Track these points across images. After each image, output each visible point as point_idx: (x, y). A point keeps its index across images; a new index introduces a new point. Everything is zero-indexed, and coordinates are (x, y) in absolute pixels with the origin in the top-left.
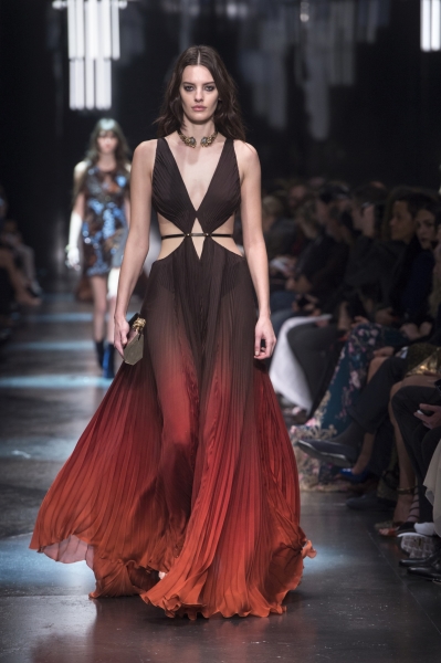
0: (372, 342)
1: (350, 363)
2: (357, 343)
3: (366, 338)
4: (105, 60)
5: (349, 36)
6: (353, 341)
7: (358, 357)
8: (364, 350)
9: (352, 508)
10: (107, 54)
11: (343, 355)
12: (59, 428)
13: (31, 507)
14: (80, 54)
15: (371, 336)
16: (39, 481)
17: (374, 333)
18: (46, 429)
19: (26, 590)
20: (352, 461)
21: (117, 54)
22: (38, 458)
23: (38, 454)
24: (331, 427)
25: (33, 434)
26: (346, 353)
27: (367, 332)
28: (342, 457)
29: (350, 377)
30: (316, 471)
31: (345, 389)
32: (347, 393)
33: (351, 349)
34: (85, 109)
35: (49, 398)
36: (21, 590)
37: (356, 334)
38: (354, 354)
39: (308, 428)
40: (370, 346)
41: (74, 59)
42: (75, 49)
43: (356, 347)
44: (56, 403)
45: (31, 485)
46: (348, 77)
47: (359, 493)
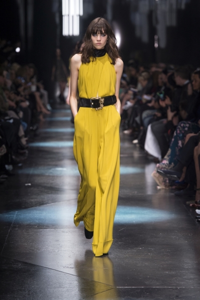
0: (186, 129)
1: (178, 138)
2: (181, 129)
3: (184, 127)
4: (77, 15)
5: (174, 7)
6: (179, 128)
7: (181, 135)
8: (183, 132)
9: (177, 195)
10: (78, 13)
11: (175, 134)
12: (59, 163)
13: (49, 194)
14: (67, 13)
15: (186, 127)
16: (52, 184)
17: (188, 125)
18: (54, 163)
19: (48, 227)
20: (179, 178)
21: (82, 14)
22: (51, 174)
23: (51, 173)
24: (173, 163)
25: (49, 165)
26: (176, 133)
27: (185, 125)
28: (176, 176)
29: (178, 143)
30: (168, 181)
31: (176, 148)
32: (177, 150)
33: (178, 132)
34: (69, 36)
35: (55, 151)
36: (46, 226)
37: (180, 126)
38: (179, 134)
39: (163, 164)
40: (185, 131)
41: (65, 15)
42: (65, 11)
43: (180, 131)
44: (58, 153)
45: (49, 185)
46: (174, 23)
47: (180, 189)
